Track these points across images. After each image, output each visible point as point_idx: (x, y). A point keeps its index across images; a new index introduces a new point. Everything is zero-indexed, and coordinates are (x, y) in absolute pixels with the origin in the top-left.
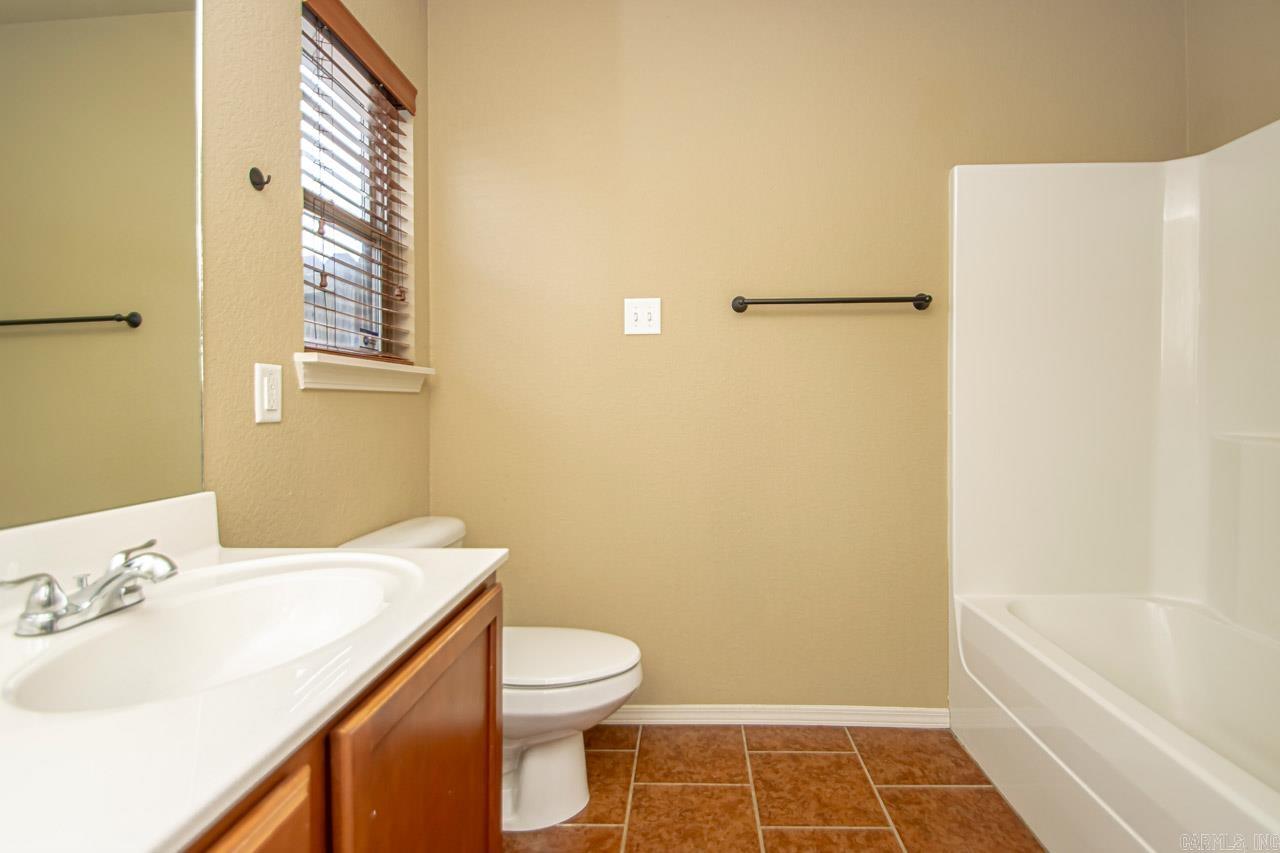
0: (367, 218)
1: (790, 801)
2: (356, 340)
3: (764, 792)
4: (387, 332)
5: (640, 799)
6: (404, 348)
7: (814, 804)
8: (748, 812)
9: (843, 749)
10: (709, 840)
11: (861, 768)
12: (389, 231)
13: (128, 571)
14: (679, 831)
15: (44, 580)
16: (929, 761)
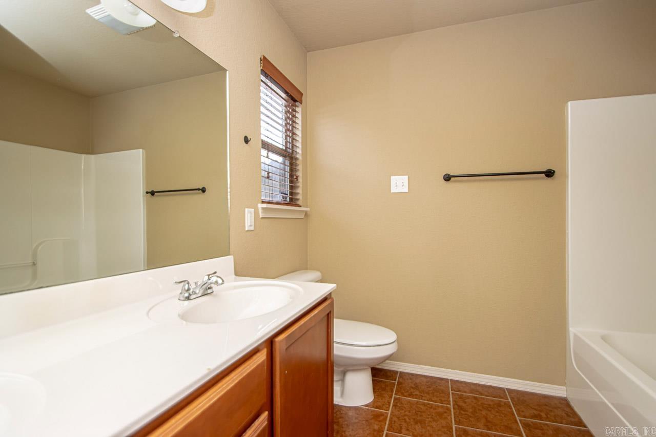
0: (284, 148)
1: (471, 417)
2: (280, 197)
3: (458, 411)
4: (291, 194)
5: (397, 403)
6: (298, 200)
7: (483, 421)
8: (449, 418)
9: (502, 398)
10: (428, 426)
11: (511, 408)
12: (292, 152)
13: (209, 281)
14: (414, 419)
15: (186, 282)
16: (551, 411)
